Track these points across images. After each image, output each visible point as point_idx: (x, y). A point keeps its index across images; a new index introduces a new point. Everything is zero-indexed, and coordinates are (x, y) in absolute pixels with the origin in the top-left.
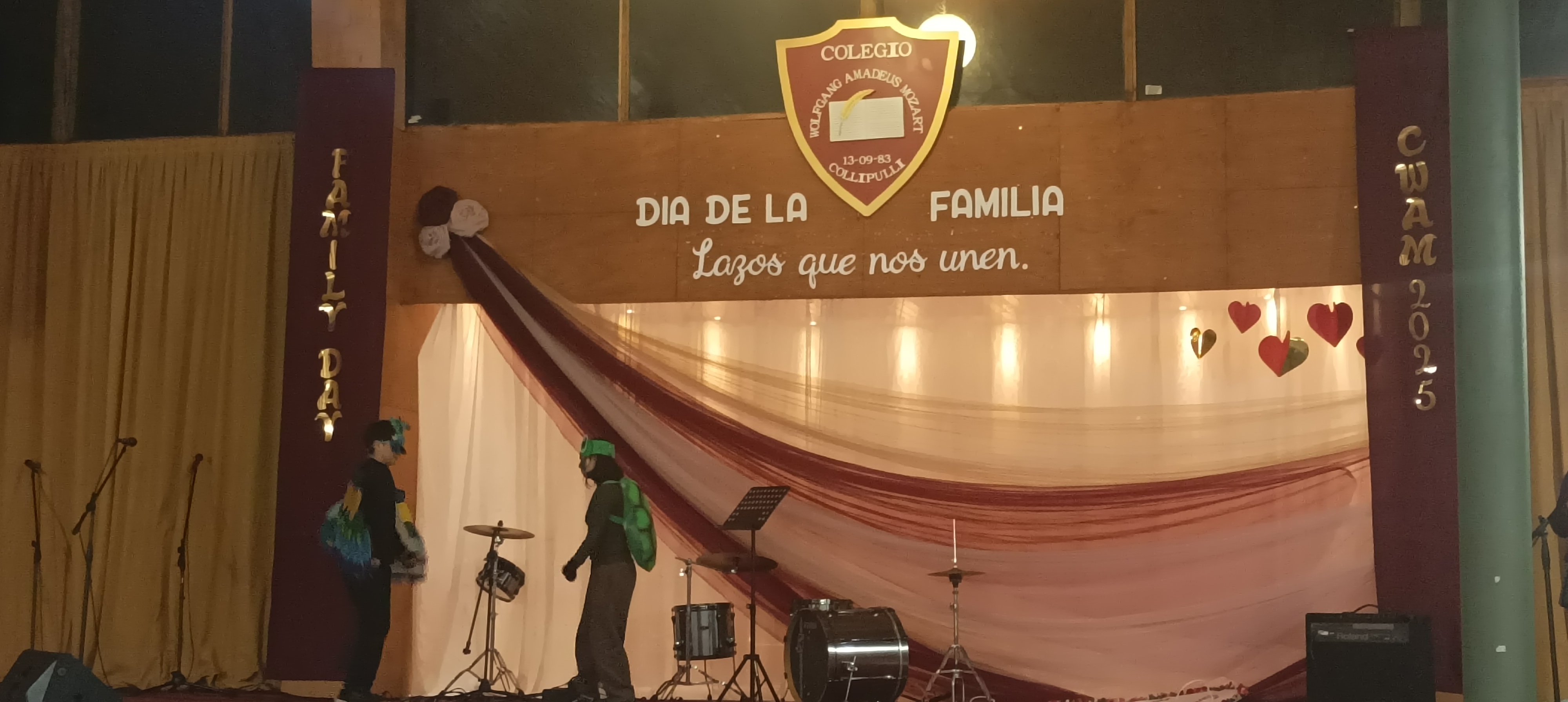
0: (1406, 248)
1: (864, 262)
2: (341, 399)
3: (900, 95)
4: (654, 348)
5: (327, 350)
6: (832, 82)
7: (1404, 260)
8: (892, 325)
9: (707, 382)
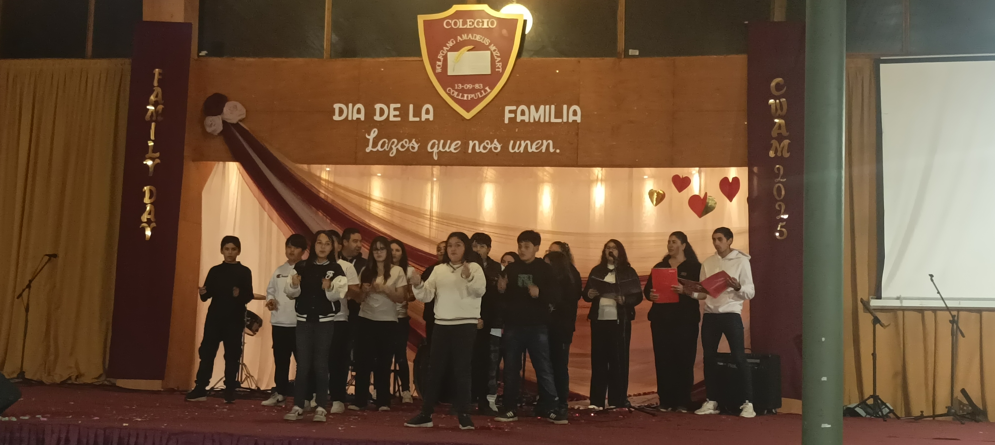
0: (773, 147)
1: (465, 145)
2: (156, 216)
3: (489, 49)
4: (342, 191)
5: (148, 187)
6: (450, 40)
7: (772, 154)
8: (482, 181)
9: (372, 211)
